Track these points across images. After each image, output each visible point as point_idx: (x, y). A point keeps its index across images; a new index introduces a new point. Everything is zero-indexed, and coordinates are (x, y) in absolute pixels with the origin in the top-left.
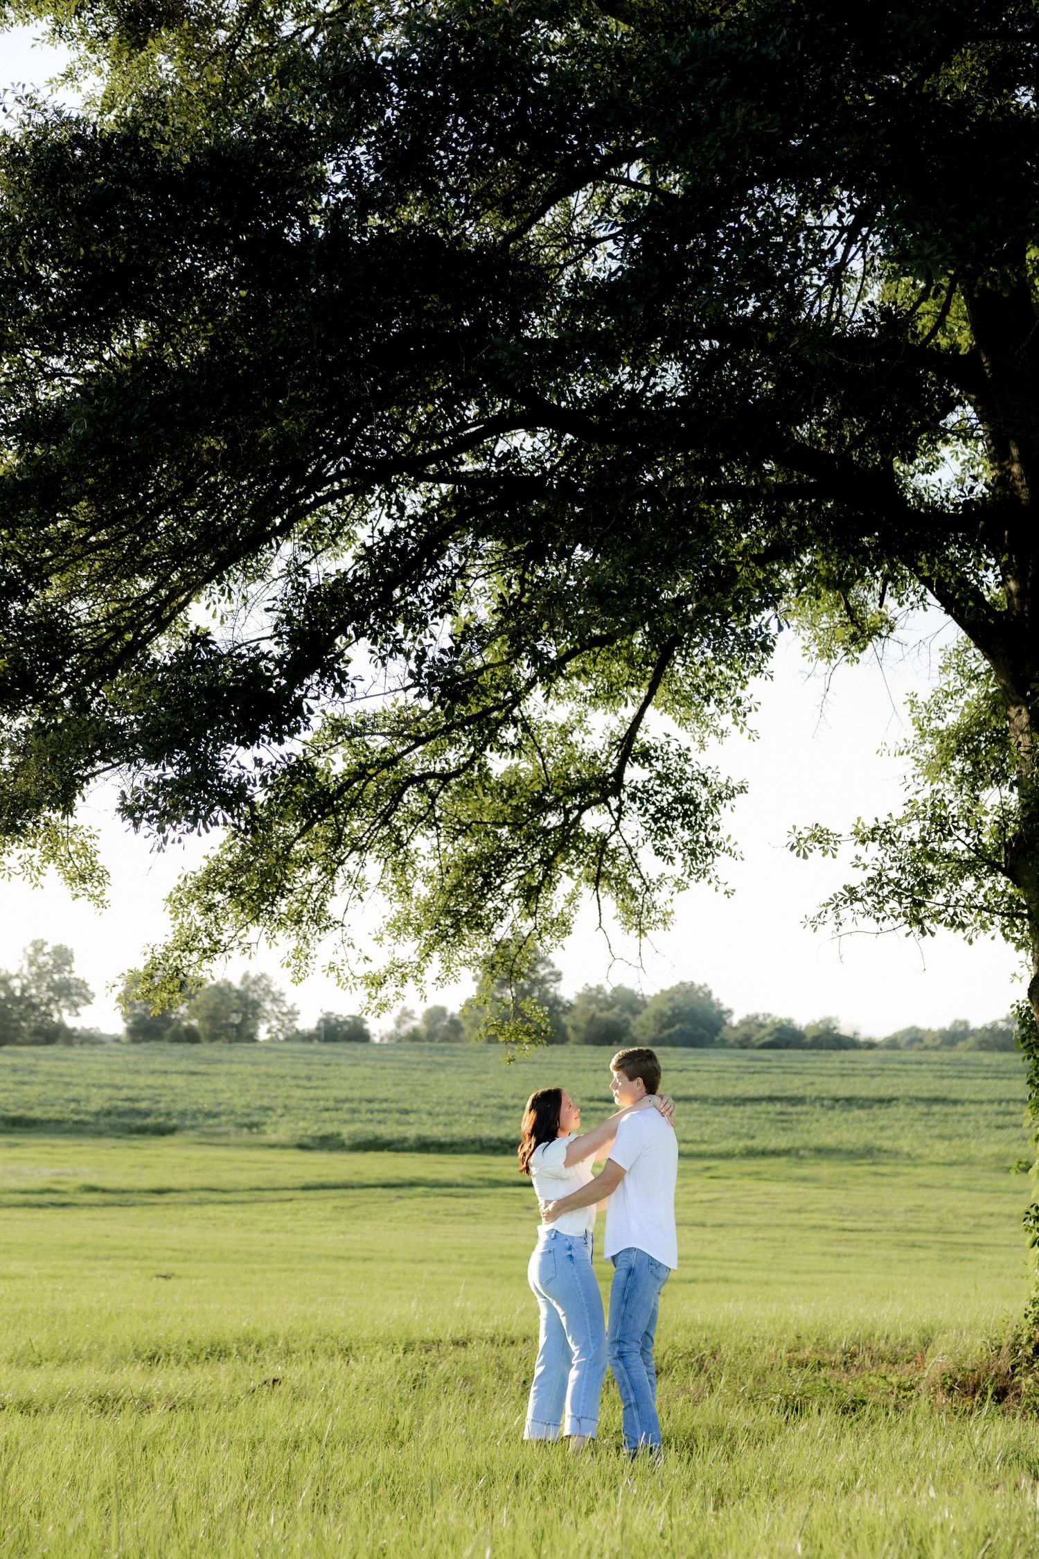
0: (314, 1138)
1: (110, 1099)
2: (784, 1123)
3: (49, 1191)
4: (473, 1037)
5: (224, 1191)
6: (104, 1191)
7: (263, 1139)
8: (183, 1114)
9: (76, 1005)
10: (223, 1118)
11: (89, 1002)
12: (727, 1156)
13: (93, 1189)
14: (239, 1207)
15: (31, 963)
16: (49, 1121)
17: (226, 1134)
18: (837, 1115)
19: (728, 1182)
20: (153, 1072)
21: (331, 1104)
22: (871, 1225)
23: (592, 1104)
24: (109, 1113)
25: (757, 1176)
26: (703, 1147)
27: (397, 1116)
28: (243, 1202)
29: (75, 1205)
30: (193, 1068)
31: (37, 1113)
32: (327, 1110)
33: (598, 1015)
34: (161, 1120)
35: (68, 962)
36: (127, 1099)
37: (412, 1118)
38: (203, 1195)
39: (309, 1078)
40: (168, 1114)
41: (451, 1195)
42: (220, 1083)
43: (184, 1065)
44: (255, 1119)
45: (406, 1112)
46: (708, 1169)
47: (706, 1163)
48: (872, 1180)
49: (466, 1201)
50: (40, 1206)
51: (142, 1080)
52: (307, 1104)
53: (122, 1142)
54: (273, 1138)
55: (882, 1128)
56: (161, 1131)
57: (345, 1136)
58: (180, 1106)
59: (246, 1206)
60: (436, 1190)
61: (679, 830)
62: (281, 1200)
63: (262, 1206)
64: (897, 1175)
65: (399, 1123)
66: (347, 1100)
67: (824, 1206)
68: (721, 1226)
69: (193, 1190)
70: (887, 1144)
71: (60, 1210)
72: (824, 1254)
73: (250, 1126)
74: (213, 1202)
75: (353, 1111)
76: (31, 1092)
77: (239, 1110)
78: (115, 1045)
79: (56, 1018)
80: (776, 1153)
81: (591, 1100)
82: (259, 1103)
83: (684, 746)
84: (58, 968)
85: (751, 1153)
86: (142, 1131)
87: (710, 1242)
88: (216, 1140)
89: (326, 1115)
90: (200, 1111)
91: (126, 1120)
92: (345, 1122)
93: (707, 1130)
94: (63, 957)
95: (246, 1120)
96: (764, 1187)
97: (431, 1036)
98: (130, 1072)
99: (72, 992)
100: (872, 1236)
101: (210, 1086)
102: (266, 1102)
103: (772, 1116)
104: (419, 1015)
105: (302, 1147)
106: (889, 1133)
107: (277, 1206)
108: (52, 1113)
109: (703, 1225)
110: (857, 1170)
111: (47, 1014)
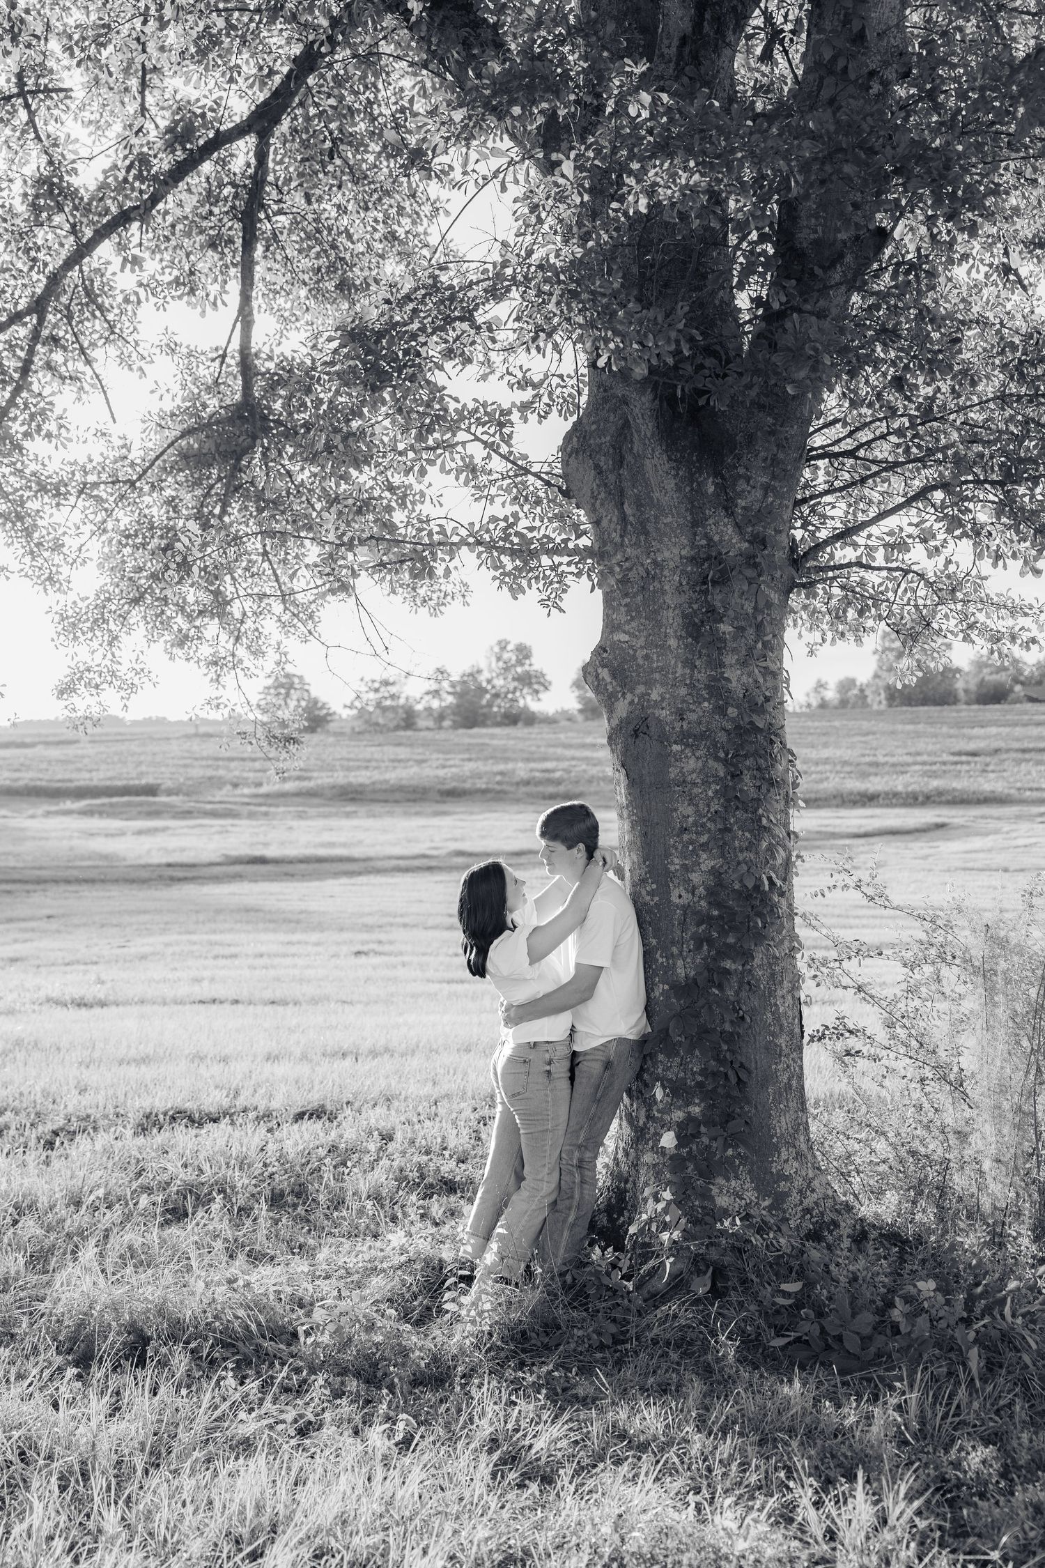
1: (532, 770)
3: (424, 856)
4: (878, 701)
9: (537, 692)
11: (548, 689)
13: (460, 853)
15: (499, 659)
16: (476, 791)
23: (956, 759)
24: (527, 783)
29: (440, 868)
33: (987, 678)
35: (528, 657)
36: (547, 770)
50: (407, 870)
76: (469, 767)
79: (521, 703)
81: (958, 754)
84: (520, 662)
91: (541, 789)
94: (524, 653)
97: (844, 703)
98: (564, 746)
99: (533, 682)
104: (832, 685)
109: (1006, 870)
111: (514, 700)
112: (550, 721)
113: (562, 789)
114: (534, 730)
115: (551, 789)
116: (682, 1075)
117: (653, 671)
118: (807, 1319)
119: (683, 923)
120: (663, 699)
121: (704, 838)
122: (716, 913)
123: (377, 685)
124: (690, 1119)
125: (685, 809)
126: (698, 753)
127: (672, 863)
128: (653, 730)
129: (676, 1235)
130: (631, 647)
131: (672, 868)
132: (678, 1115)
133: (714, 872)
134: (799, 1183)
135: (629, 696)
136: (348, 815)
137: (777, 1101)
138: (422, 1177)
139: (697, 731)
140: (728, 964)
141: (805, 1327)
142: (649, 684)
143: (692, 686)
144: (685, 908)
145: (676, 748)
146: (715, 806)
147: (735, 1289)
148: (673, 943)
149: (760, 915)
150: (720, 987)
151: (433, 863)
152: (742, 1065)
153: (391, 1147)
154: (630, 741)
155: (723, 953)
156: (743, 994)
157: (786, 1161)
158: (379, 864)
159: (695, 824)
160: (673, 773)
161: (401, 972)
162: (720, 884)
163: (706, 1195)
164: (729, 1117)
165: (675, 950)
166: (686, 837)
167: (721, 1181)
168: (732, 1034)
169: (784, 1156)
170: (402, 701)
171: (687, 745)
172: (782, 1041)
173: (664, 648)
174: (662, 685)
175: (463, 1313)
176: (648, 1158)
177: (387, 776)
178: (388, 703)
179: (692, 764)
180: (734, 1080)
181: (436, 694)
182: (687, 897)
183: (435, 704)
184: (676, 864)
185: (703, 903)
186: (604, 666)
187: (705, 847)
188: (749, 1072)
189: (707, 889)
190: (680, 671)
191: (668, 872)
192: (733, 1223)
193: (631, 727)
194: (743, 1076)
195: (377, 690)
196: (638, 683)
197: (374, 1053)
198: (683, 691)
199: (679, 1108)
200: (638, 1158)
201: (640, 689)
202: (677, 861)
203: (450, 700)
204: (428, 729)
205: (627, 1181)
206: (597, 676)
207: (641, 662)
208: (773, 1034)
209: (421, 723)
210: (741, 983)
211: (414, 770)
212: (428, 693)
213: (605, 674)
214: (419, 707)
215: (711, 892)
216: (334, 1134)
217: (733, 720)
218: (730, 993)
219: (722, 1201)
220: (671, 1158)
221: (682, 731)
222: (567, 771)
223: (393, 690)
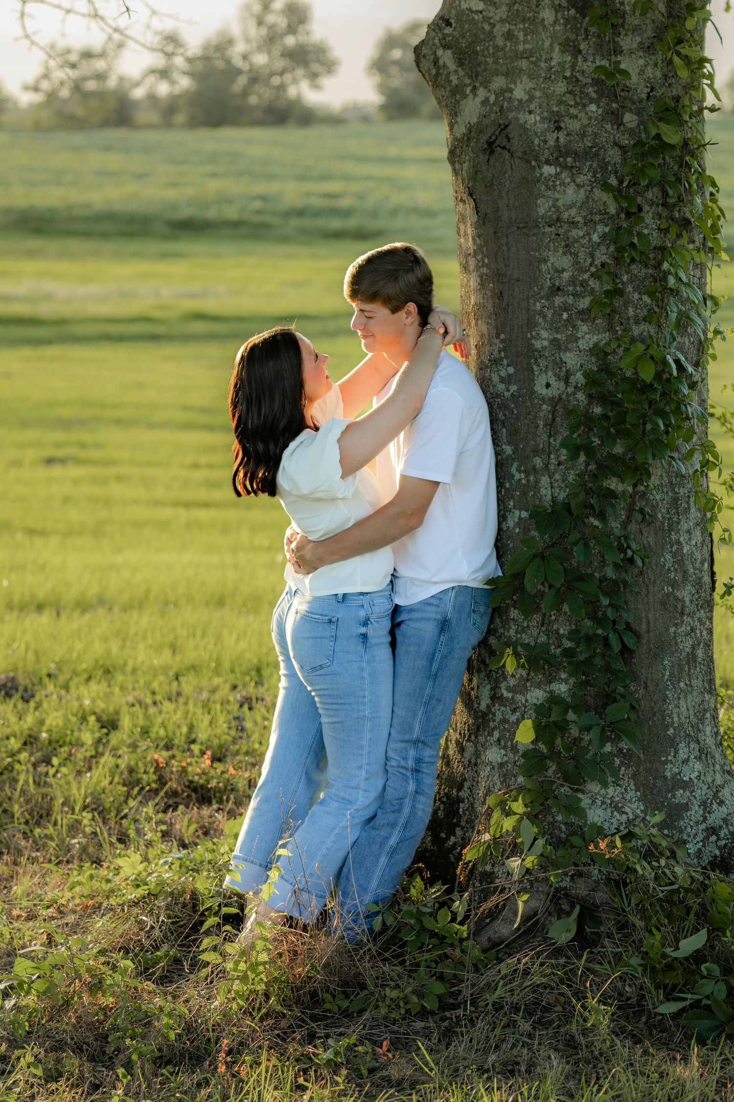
1: (308, 194)
3: (145, 319)
9: (316, 75)
11: (332, 71)
13: (200, 316)
15: (260, 23)
20: (383, 160)
24: (300, 213)
31: (211, 214)
35: (304, 20)
40: (374, 214)
50: (120, 339)
51: (364, 170)
58: (392, 203)
76: (214, 186)
79: (292, 92)
84: (291, 29)
94: (297, 15)
99: (311, 59)
108: (231, 213)
111: (282, 87)
112: (334, 120)
113: (351, 223)
114: (313, 132)
115: (336, 224)
116: (543, 639)
117: (518, 56)
118: (710, 976)
119: (551, 425)
120: (531, 98)
121: (585, 303)
122: (598, 410)
123: (73, 58)
124: (554, 700)
125: (559, 260)
126: (580, 179)
127: (538, 337)
128: (516, 144)
129: (530, 861)
130: (487, 19)
131: (538, 344)
132: (537, 695)
133: (599, 352)
134: (702, 791)
135: (482, 93)
136: (31, 254)
137: (675, 678)
138: (162, 781)
139: (579, 146)
140: (613, 484)
141: (707, 987)
142: (511, 74)
143: (573, 80)
144: (555, 402)
145: (548, 170)
146: (602, 256)
147: (609, 936)
148: (536, 452)
149: (662, 414)
150: (602, 516)
151: (159, 329)
152: (628, 627)
153: (115, 738)
154: (482, 158)
155: (607, 467)
156: (633, 527)
157: (686, 762)
158: (79, 330)
159: (573, 281)
160: (543, 207)
161: (116, 490)
162: (605, 369)
163: (573, 808)
164: (610, 699)
165: (538, 462)
166: (558, 300)
167: (594, 787)
168: (615, 582)
169: (683, 754)
170: (112, 83)
171: (565, 167)
172: (686, 594)
173: (534, 24)
174: (531, 78)
175: (229, 965)
176: (494, 755)
178: (91, 85)
179: (570, 195)
180: (616, 647)
181: (164, 74)
182: (557, 387)
183: (163, 89)
184: (543, 338)
185: (581, 396)
186: (446, 47)
187: (585, 315)
188: (637, 635)
189: (586, 375)
190: (557, 57)
191: (531, 350)
192: (612, 845)
193: (484, 138)
194: (630, 642)
195: (73, 66)
196: (496, 73)
197: (83, 606)
198: (560, 87)
199: (539, 686)
200: (477, 755)
201: (499, 82)
202: (544, 334)
203: (185, 83)
204: (151, 127)
205: (460, 788)
206: (436, 62)
207: (500, 42)
208: (673, 584)
209: (143, 116)
210: (630, 511)
211: (130, 188)
212: (153, 71)
213: (447, 58)
214: (138, 93)
215: (592, 380)
216: (30, 720)
217: (632, 132)
218: (615, 525)
219: (596, 816)
220: (524, 755)
221: (557, 146)
222: (361, 197)
223: (100, 65)
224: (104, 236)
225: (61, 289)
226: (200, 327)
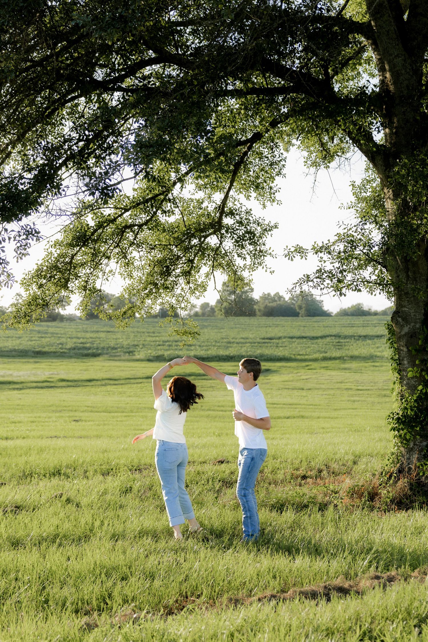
0: (154, 357)
1: (75, 343)
2: (339, 346)
4: (219, 315)
5: (115, 380)
6: (68, 381)
7: (134, 357)
8: (103, 348)
9: (64, 306)
10: (119, 350)
11: (69, 304)
12: (315, 360)
13: (63, 380)
14: (120, 386)
16: (51, 352)
17: (120, 356)
18: (360, 343)
19: (315, 371)
20: (93, 332)
21: (161, 343)
22: (368, 388)
23: (264, 341)
24: (74, 349)
25: (326, 368)
26: (306, 357)
27: (187, 347)
28: (122, 384)
29: (56, 387)
30: (109, 330)
31: (46, 349)
32: (159, 345)
33: (268, 305)
34: (94, 351)
36: (82, 343)
37: (193, 348)
38: (107, 381)
39: (154, 333)
40: (97, 349)
41: (204, 379)
42: (119, 336)
43: (105, 329)
44: (131, 350)
45: (190, 345)
46: (307, 366)
47: (307, 363)
48: (372, 368)
49: (210, 381)
50: (42, 388)
51: (88, 335)
52: (152, 343)
53: (80, 360)
54: (138, 357)
55: (378, 348)
56: (95, 355)
57: (166, 356)
58: (102, 345)
59: (123, 386)
60: (199, 377)
61: (248, 245)
62: (137, 383)
63: (129, 386)
64: (382, 366)
65: (188, 350)
66: (168, 341)
67: (351, 380)
68: (310, 389)
69: (103, 380)
70: (379, 354)
71: (50, 389)
72: (348, 401)
73: (129, 353)
74: (110, 384)
75: (170, 346)
76: (44, 341)
77: (125, 346)
78: (80, 321)
80: (335, 359)
81: (264, 339)
82: (133, 343)
83: (249, 208)
85: (325, 359)
86: (87, 355)
87: (304, 397)
88: (116, 358)
89: (159, 347)
90: (109, 347)
91: (81, 351)
92: (167, 350)
93: (308, 350)
95: (128, 350)
96: (329, 372)
97: (203, 314)
98: (84, 332)
100: (369, 392)
101: (115, 337)
102: (136, 343)
103: (334, 343)
104: (199, 306)
105: (149, 360)
106: (380, 349)
107: (135, 385)
108: (52, 349)
109: (303, 389)
110: (366, 364)
112: (71, 319)
115: (86, 352)
120: (420, 327)
128: (418, 336)
130: (409, 312)
135: (409, 326)
142: (416, 323)
151: (52, 385)
154: (410, 338)
158: (29, 385)
174: (420, 323)
177: (6, 344)
186: (399, 317)
193: (410, 335)
196: (412, 322)
206: (397, 320)
207: (412, 316)
211: (18, 342)
224: (14, 357)
225: (15, 373)
226: (64, 384)
